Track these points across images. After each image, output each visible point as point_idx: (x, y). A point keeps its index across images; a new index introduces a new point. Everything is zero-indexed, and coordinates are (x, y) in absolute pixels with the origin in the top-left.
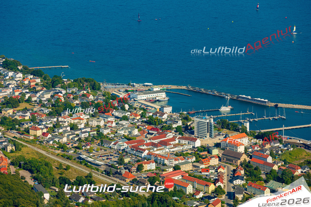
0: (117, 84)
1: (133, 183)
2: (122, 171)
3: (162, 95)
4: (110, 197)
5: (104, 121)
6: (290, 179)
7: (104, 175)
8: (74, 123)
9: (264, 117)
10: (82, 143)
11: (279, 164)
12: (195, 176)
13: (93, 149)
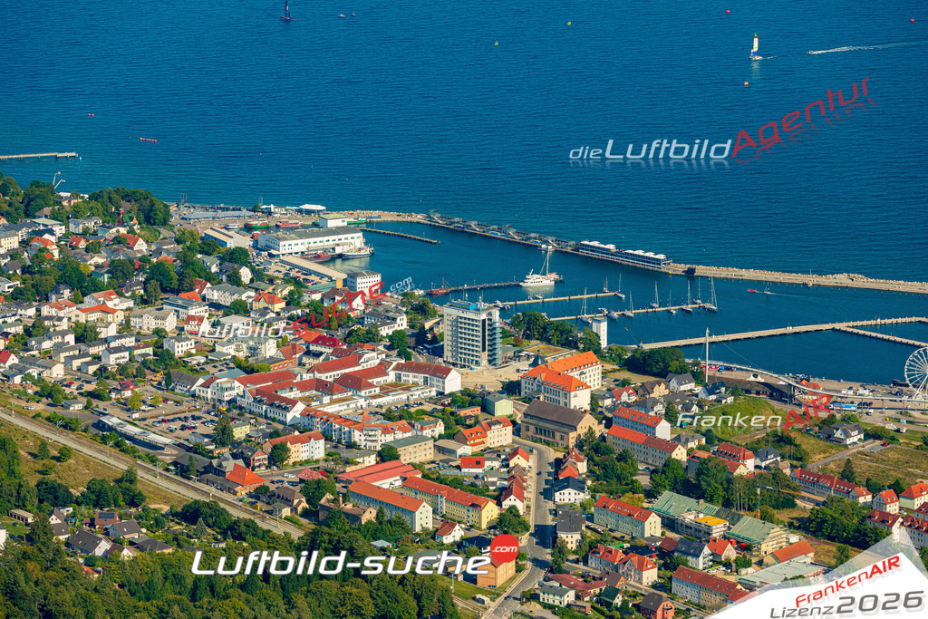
0: (220, 208)
1: (258, 498)
2: (224, 464)
3: (352, 241)
4: (186, 541)
5: (178, 316)
6: (720, 487)
7: (173, 476)
8: (87, 321)
9: (654, 305)
10: (108, 381)
11: (691, 445)
12: (442, 477)
13: (143, 398)
